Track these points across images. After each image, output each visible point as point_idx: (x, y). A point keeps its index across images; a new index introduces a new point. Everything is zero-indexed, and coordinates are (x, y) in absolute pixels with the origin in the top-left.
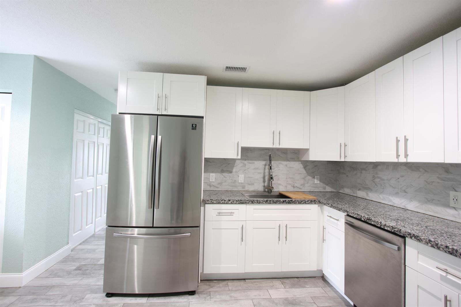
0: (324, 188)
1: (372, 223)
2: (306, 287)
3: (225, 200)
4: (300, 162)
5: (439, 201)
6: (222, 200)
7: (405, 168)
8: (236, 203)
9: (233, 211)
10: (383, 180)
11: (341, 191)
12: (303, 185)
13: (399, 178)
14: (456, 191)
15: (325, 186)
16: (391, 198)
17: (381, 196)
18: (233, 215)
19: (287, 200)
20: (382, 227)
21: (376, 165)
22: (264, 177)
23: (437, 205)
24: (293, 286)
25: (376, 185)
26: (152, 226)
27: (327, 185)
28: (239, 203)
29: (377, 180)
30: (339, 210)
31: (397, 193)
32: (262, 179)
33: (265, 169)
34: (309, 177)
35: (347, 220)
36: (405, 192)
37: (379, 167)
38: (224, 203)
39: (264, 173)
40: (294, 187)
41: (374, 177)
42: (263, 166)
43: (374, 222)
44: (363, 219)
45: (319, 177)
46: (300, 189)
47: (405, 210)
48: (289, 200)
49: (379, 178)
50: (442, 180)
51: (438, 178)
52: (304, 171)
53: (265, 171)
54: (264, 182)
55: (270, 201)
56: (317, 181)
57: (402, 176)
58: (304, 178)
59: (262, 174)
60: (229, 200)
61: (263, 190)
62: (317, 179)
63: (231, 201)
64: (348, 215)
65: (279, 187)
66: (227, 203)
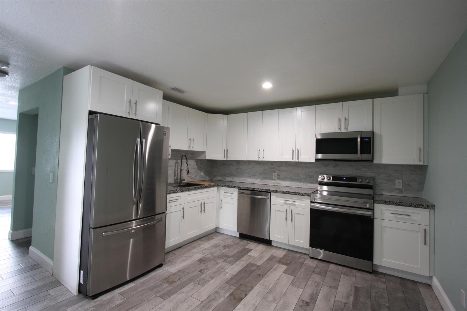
0: (206, 178)
1: (256, 190)
2: (214, 239)
3: (174, 190)
4: (194, 161)
5: (268, 177)
6: (172, 191)
7: (255, 163)
8: (180, 192)
9: (177, 198)
10: (243, 170)
11: (214, 179)
12: (196, 176)
13: (251, 169)
14: (275, 173)
15: (206, 176)
16: (247, 179)
17: (241, 179)
18: (177, 201)
19: (202, 186)
20: (261, 190)
21: (238, 162)
22: (175, 173)
23: (268, 179)
24: (208, 240)
25: (238, 173)
26: (136, 218)
27: (207, 175)
28: (182, 191)
29: (239, 170)
30: (234, 187)
31: (250, 176)
32: (173, 174)
33: (175, 165)
34: (199, 171)
35: (239, 192)
36: (254, 175)
37: (241, 163)
38: (174, 193)
39: (175, 169)
40: (191, 178)
41: (237, 168)
42: (175, 164)
43: (257, 189)
44: (250, 189)
45: (203, 170)
46: (194, 179)
47: (254, 184)
48: (203, 186)
49: (240, 169)
50: (270, 168)
51: (269, 167)
52: (197, 167)
53: (175, 167)
54: (175, 176)
55: (197, 188)
56: (202, 174)
57: (253, 168)
58: (196, 172)
59: (174, 170)
60: (176, 190)
61: (174, 182)
62: (203, 172)
63: (177, 191)
64: (239, 189)
65: (187, 179)
66: (175, 192)
